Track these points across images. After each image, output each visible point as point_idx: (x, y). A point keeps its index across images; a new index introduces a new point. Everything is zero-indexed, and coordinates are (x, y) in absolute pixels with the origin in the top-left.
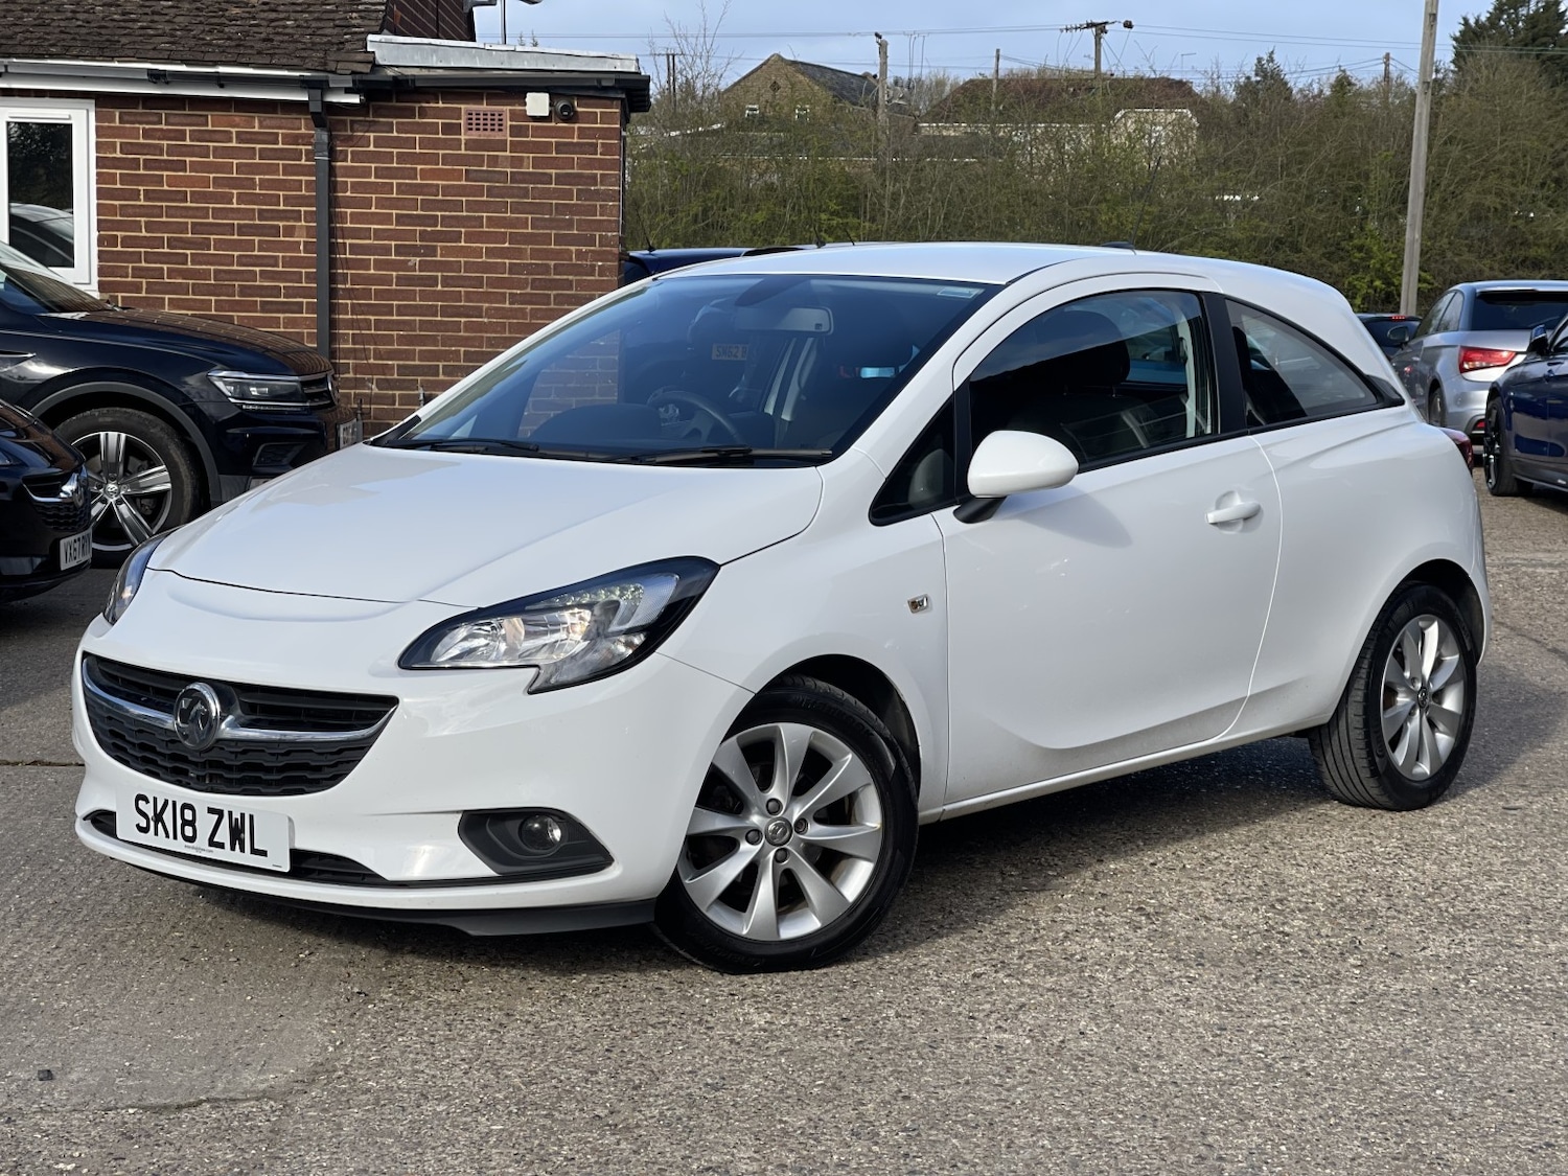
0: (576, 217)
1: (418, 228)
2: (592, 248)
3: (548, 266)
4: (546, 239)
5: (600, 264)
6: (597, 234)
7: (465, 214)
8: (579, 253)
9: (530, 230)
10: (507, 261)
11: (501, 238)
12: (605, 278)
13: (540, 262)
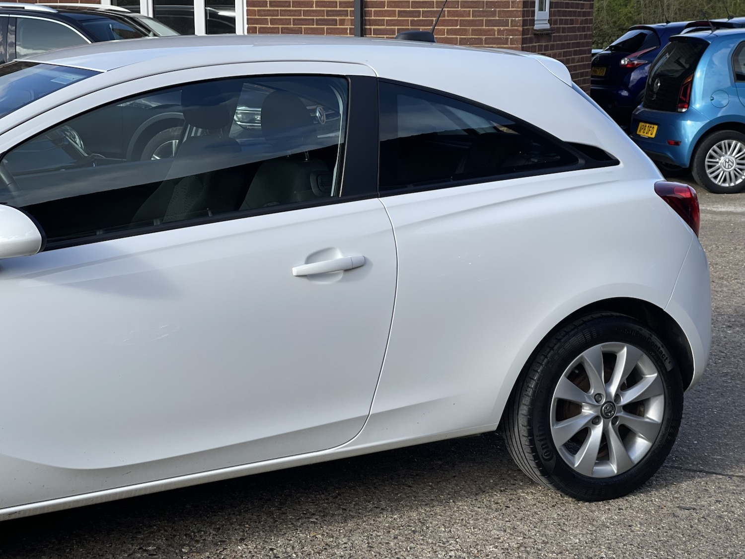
0: (498, 9)
1: (410, 18)
2: (507, 28)
3: (481, 39)
4: (480, 23)
5: (511, 37)
6: (510, 19)
7: (435, 9)
8: (499, 31)
9: (471, 18)
10: (458, 37)
11: (455, 23)
12: (514, 46)
13: (477, 37)
